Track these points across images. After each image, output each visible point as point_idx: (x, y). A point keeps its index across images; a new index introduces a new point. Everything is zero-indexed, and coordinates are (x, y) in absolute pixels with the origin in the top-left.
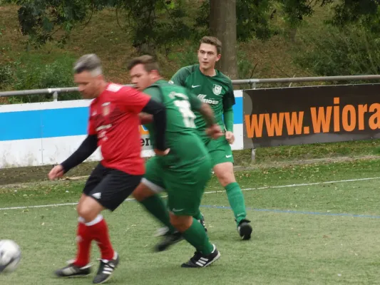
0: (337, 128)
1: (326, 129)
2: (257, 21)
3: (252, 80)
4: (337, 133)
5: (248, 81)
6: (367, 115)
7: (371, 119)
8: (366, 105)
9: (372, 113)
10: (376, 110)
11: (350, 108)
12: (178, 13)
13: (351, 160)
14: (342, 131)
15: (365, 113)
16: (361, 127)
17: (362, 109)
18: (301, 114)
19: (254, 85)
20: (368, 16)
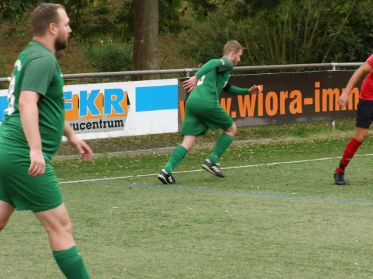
0: (261, 113)
1: (251, 114)
2: (169, 18)
3: (186, 70)
4: (260, 117)
5: (183, 70)
6: (288, 101)
7: (292, 105)
8: (287, 92)
9: (292, 99)
10: (296, 96)
11: (272, 94)
12: (103, 11)
13: (274, 141)
14: (265, 115)
15: (286, 99)
16: (283, 112)
17: (284, 95)
18: (229, 100)
19: (188, 74)
20: (266, 11)
